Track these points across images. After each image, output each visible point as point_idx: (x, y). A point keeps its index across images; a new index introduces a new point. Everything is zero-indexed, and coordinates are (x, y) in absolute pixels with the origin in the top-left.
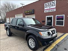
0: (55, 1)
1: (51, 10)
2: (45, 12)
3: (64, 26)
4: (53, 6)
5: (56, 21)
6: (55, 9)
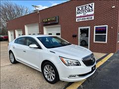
0: (94, 3)
1: (86, 18)
2: (77, 21)
3: (106, 42)
4: (89, 11)
5: (95, 34)
6: (93, 17)
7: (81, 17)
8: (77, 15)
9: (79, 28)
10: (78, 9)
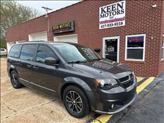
0: (125, 1)
1: (114, 23)
2: (100, 28)
3: (144, 60)
4: (118, 13)
5: (126, 48)
6: (124, 22)
7: (106, 22)
8: (101, 20)
9: (104, 39)
10: (103, 10)
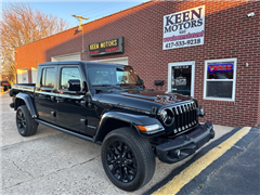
0: (204, 7)
1: (186, 41)
2: (164, 48)
3: (233, 99)
4: (193, 24)
5: (206, 80)
6: (202, 39)
7: (174, 38)
8: (166, 35)
9: (171, 65)
10: (169, 21)
